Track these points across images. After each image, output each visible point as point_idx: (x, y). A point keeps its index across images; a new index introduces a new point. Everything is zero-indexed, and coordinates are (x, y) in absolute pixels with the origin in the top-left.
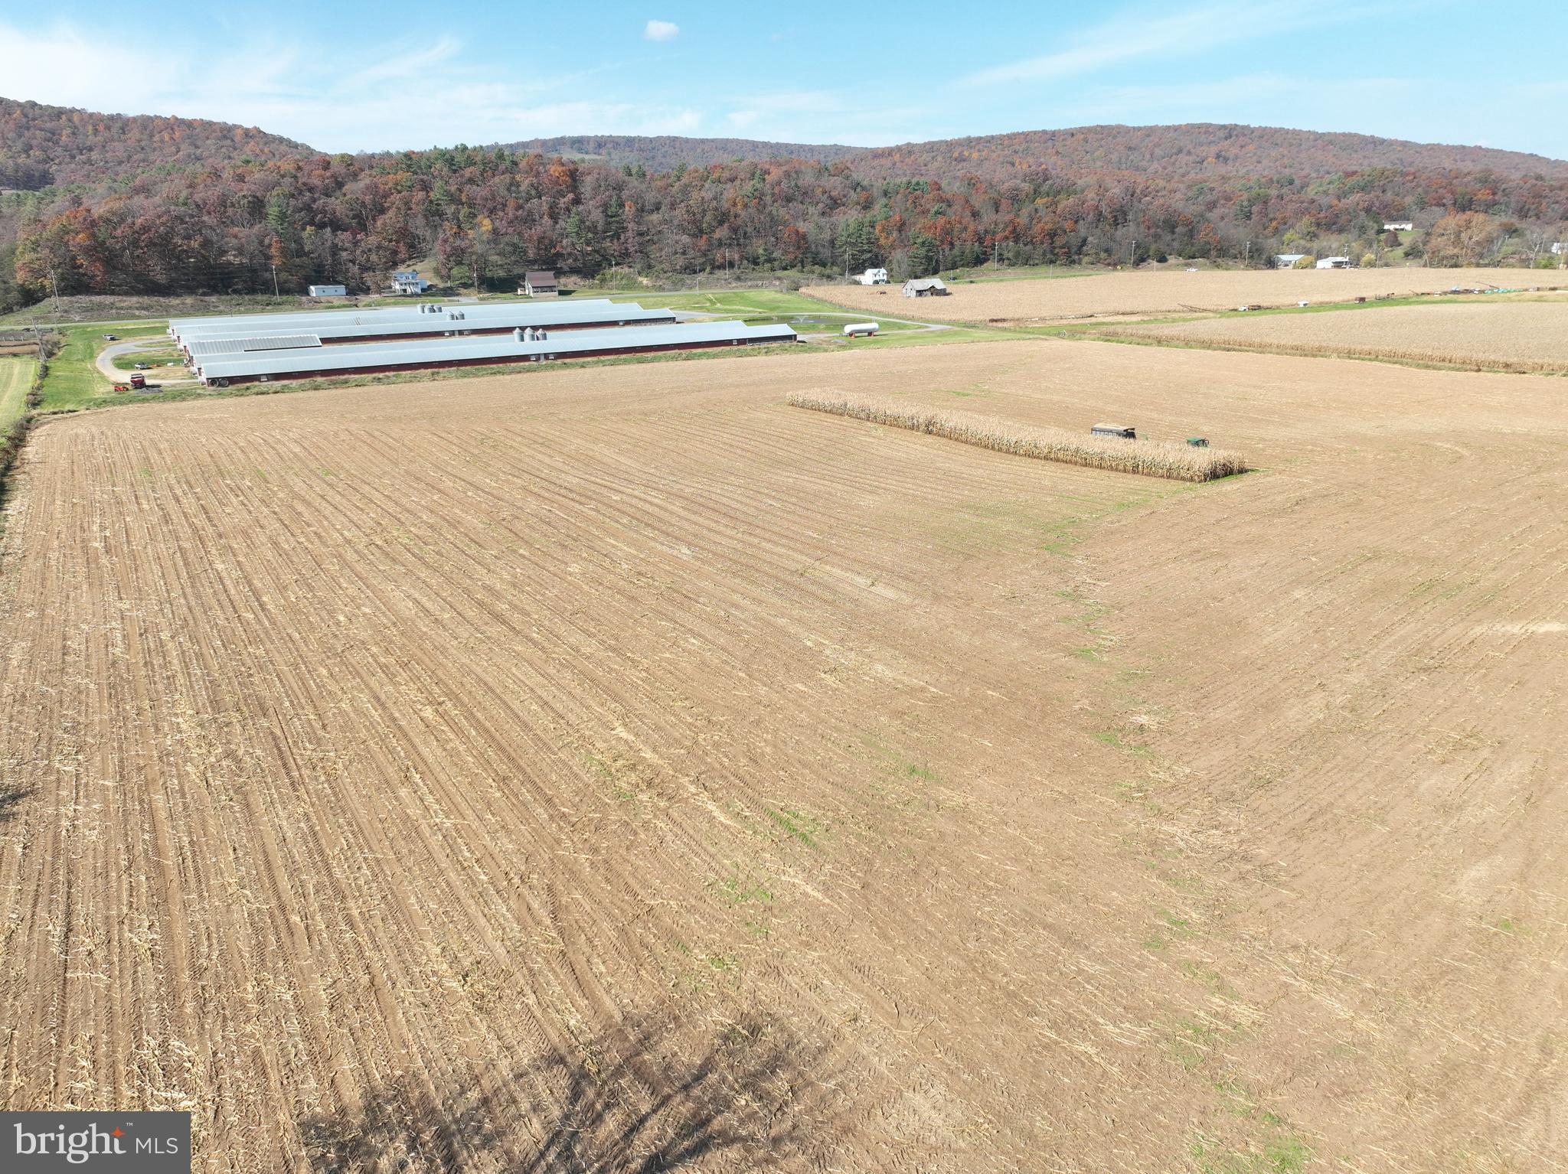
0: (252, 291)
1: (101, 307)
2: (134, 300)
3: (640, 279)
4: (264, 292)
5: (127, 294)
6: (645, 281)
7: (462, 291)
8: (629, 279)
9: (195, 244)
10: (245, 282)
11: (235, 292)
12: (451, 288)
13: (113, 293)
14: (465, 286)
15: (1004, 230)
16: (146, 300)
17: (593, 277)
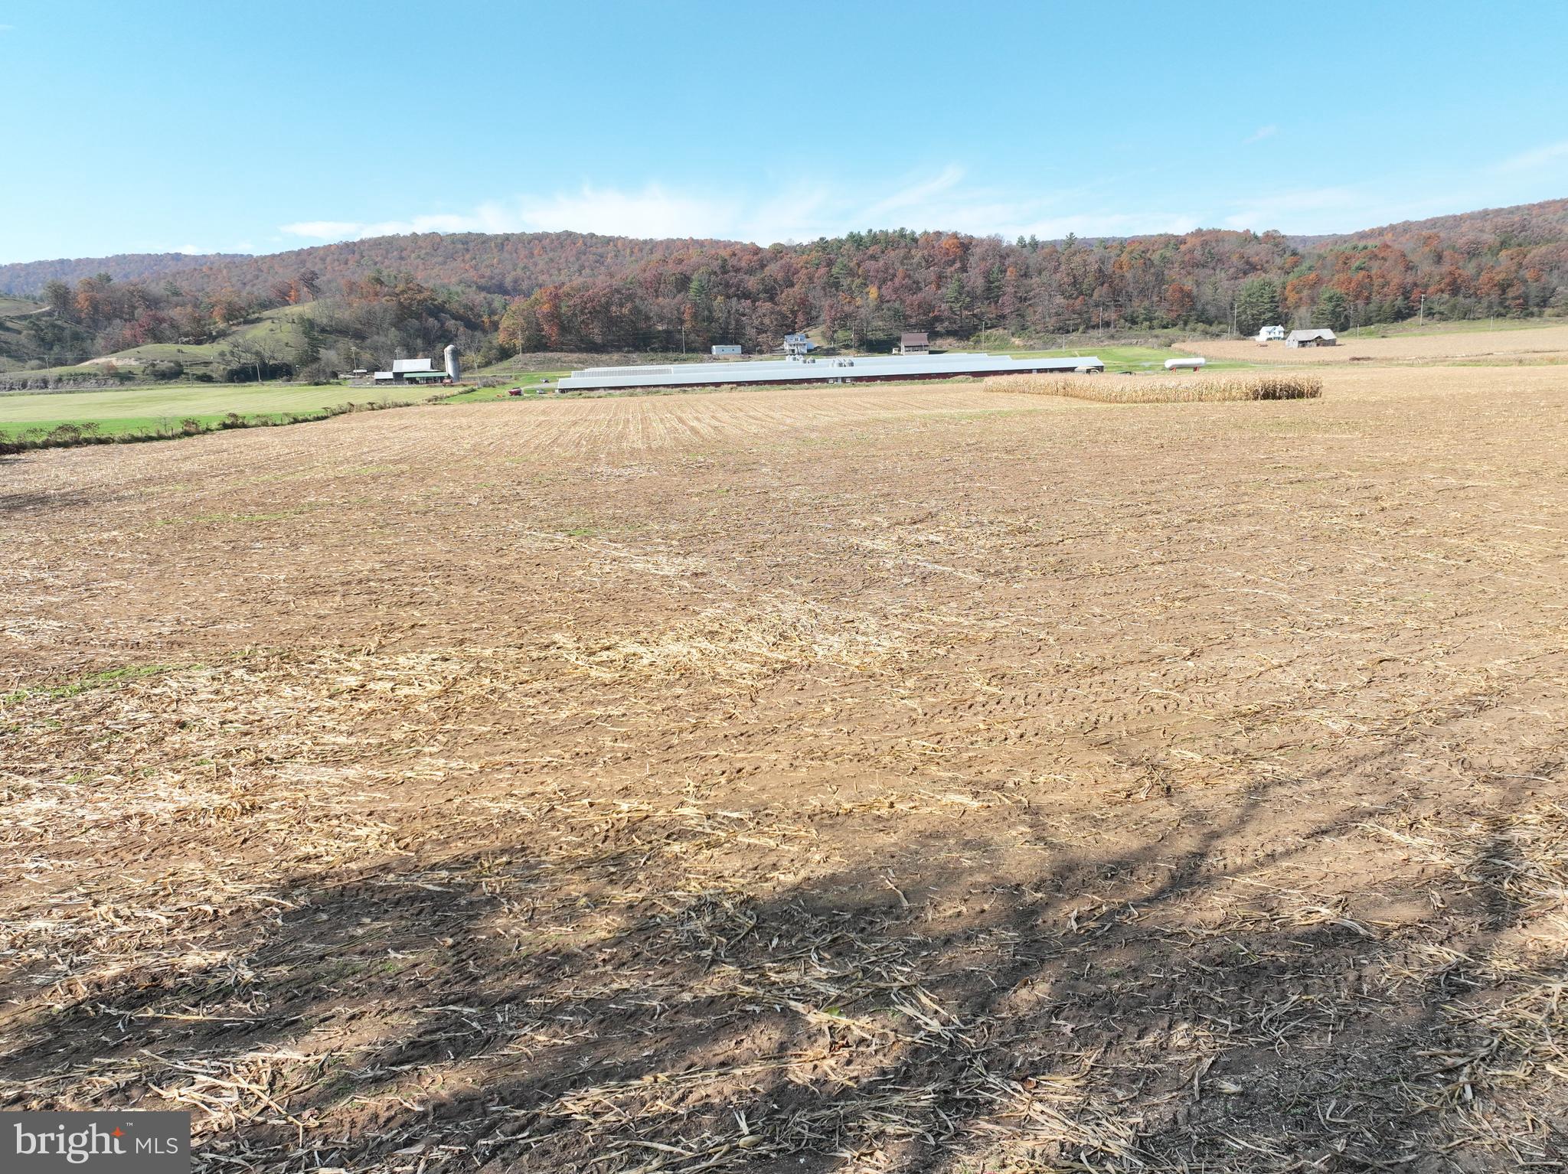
0: (665, 349)
1: (551, 360)
2: (575, 356)
3: (1013, 339)
4: (675, 350)
5: (571, 351)
6: (1017, 341)
7: (843, 351)
8: (1002, 340)
9: (625, 311)
10: (661, 341)
11: (652, 350)
12: (833, 349)
13: (562, 351)
14: (847, 347)
15: (1439, 283)
16: (584, 356)
17: (968, 339)
